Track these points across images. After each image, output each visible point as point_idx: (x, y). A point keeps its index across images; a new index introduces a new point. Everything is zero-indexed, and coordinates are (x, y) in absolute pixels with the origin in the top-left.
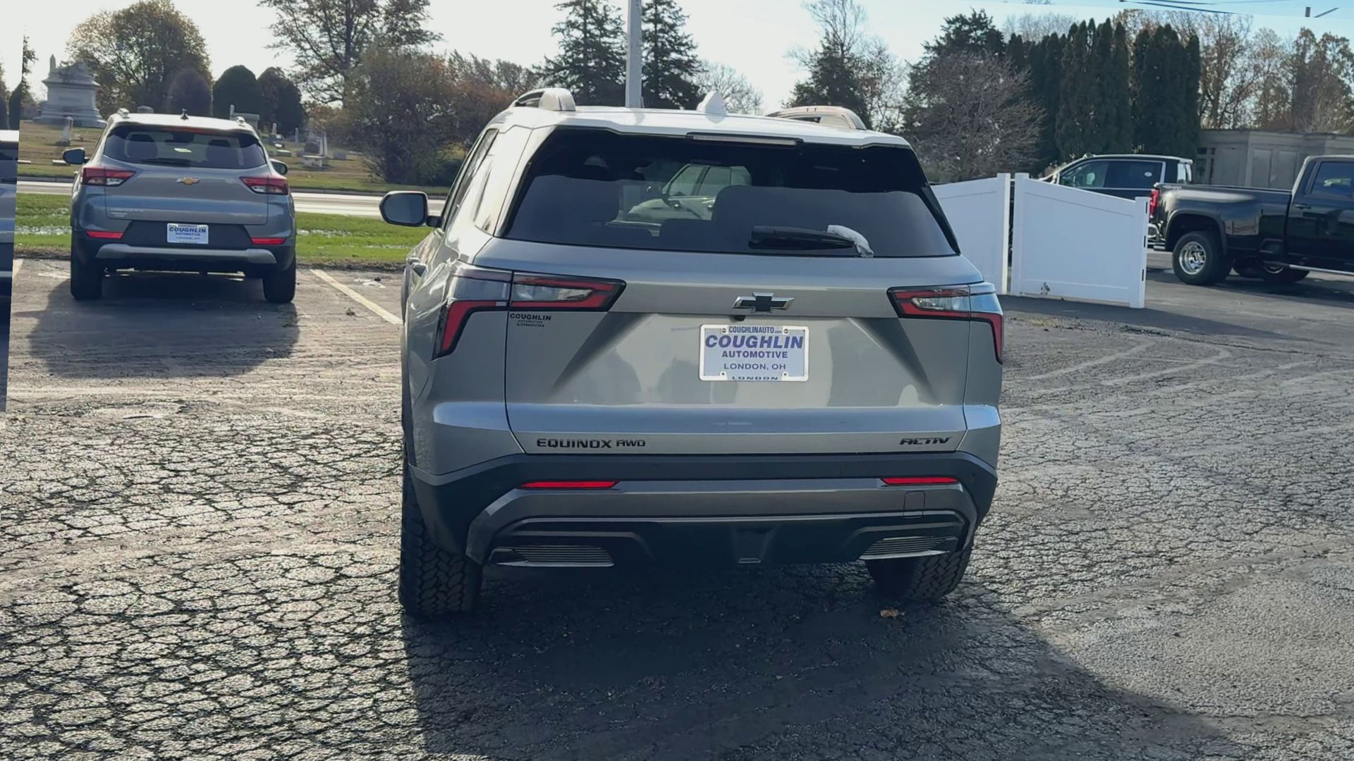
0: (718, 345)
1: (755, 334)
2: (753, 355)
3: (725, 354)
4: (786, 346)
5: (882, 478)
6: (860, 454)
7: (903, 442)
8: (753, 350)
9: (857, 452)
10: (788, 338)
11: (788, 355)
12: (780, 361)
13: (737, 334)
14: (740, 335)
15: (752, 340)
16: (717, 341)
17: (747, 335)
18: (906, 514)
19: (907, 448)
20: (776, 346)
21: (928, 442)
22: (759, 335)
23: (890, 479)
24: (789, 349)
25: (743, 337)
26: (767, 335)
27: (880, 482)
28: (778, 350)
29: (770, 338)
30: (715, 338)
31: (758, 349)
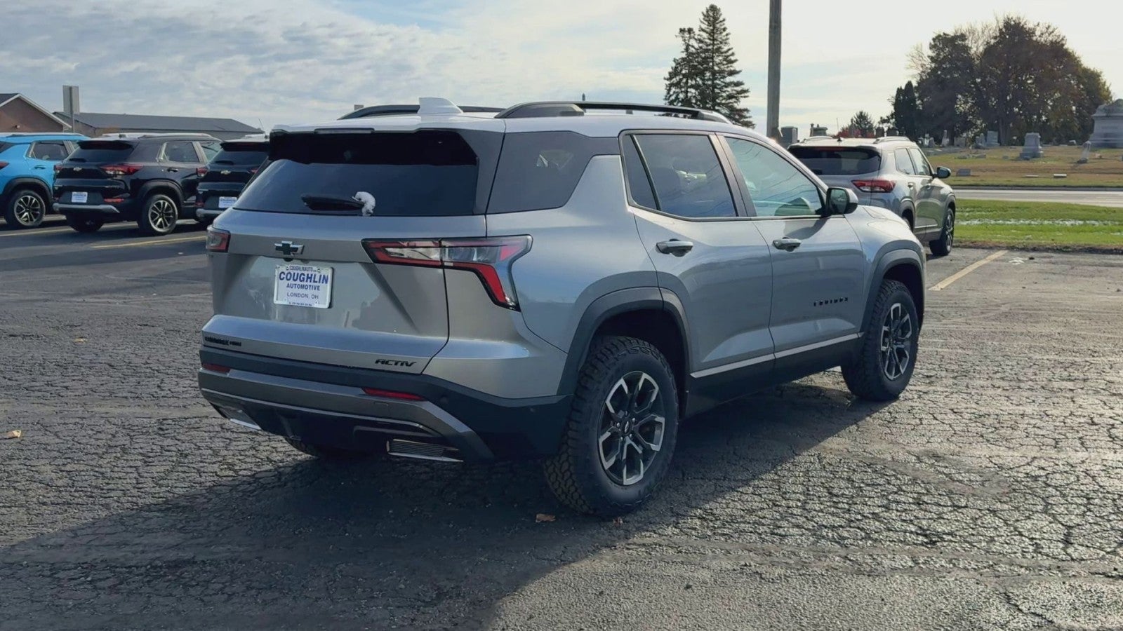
0: (285, 279)
1: (303, 272)
2: (303, 287)
3: (288, 286)
4: (319, 282)
5: (364, 388)
6: (341, 366)
7: (377, 362)
8: (302, 283)
9: (339, 364)
10: (321, 276)
11: (320, 288)
12: (315, 292)
13: (295, 271)
14: (296, 272)
15: (302, 276)
16: (285, 276)
17: (300, 272)
18: (378, 419)
19: (380, 366)
20: (314, 281)
21: (396, 364)
22: (306, 273)
23: (370, 389)
24: (320, 284)
25: (298, 274)
26: (310, 273)
27: (361, 391)
28: (315, 284)
29: (312, 275)
30: (284, 274)
31: (305, 283)
